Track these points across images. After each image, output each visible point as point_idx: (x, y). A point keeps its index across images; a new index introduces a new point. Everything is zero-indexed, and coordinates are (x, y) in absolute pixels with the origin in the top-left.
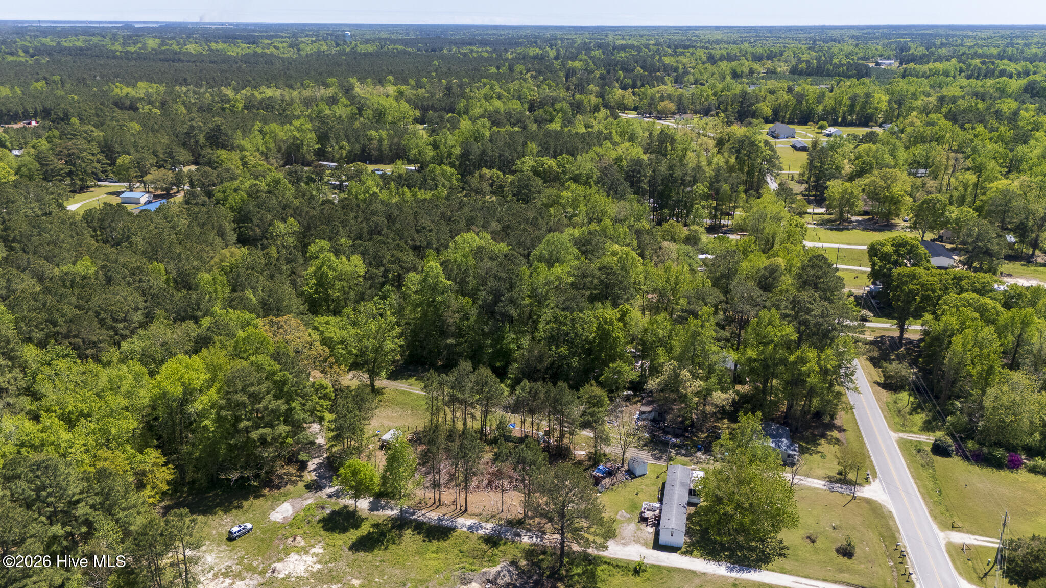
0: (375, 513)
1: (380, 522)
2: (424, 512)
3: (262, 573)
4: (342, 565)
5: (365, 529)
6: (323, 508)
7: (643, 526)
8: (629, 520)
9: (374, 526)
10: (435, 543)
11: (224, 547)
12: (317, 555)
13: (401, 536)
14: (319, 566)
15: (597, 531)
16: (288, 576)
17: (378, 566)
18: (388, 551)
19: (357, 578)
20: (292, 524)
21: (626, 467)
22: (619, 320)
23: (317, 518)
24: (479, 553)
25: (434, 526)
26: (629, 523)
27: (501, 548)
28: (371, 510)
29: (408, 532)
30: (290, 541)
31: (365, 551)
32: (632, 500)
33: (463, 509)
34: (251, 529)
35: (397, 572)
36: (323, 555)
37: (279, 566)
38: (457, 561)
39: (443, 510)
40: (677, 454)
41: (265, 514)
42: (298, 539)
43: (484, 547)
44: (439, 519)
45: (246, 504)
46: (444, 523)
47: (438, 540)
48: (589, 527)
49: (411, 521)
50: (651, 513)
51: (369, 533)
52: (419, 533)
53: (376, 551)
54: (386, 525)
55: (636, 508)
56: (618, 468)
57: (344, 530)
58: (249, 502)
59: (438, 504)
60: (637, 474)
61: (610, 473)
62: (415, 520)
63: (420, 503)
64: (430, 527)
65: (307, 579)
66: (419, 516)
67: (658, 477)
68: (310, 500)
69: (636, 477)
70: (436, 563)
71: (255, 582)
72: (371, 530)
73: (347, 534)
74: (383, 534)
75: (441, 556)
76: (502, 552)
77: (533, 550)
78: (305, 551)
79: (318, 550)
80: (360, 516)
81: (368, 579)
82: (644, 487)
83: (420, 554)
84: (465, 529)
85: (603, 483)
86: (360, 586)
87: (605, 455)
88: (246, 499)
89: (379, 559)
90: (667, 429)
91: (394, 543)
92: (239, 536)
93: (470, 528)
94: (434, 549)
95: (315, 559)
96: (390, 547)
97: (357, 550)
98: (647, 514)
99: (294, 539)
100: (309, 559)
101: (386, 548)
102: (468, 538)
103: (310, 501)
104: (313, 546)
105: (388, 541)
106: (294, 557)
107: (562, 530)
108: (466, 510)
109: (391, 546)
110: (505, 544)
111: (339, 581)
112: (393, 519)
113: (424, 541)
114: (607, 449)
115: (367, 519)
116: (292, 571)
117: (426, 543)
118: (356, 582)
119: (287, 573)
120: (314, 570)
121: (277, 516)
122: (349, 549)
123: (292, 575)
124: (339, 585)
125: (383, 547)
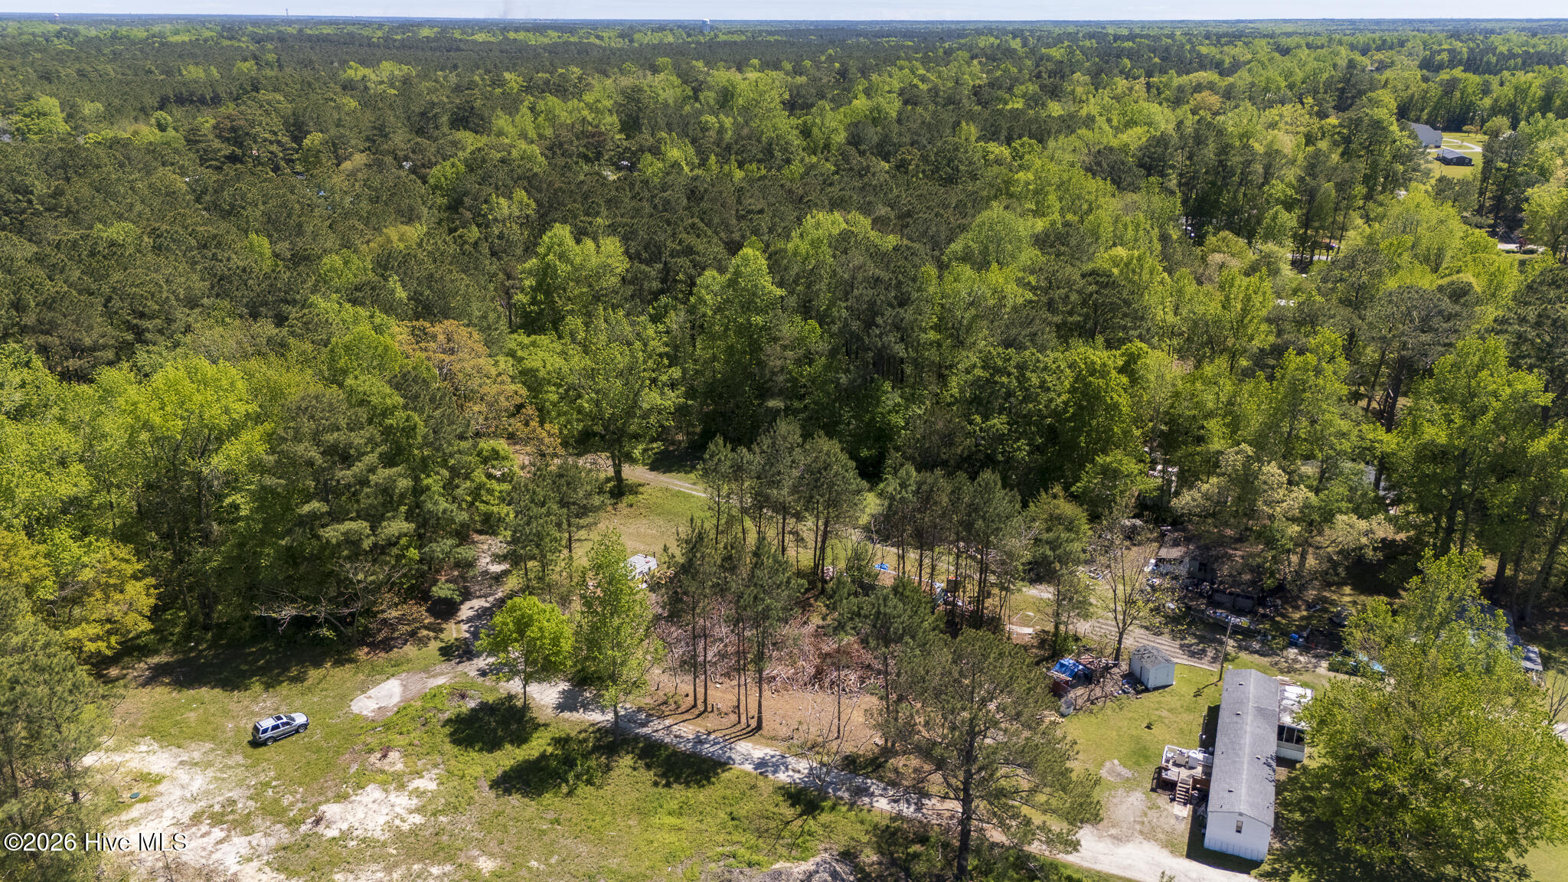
0: (567, 714)
1: (573, 734)
2: (667, 722)
3: (293, 823)
4: (466, 822)
5: (538, 746)
6: (463, 696)
7: (1162, 799)
8: (1130, 785)
9: (558, 741)
10: (679, 793)
11: (239, 758)
12: (419, 793)
13: (608, 769)
14: (418, 819)
15: (1054, 802)
16: (345, 835)
17: (543, 832)
18: (574, 800)
19: (492, 855)
20: (388, 724)
21: (1124, 667)
22: (1121, 371)
23: (447, 715)
24: (772, 824)
25: (683, 753)
26: (1129, 790)
27: (825, 817)
28: (561, 707)
29: (627, 760)
30: (374, 758)
31: (525, 794)
32: (1137, 740)
33: (753, 723)
34: (305, 726)
35: (583, 849)
36: (435, 796)
37: (331, 810)
38: (720, 838)
39: (711, 722)
40: (1240, 648)
41: (345, 698)
42: (394, 755)
43: (788, 812)
44: (699, 741)
45: (314, 674)
46: (707, 749)
47: (687, 784)
48: (1033, 791)
49: (637, 738)
50: (1184, 773)
51: (543, 756)
52: (648, 767)
53: (548, 797)
54: (585, 740)
55: (1147, 758)
56: (1107, 668)
57: (492, 745)
58: (322, 671)
59: (701, 709)
60: (1151, 685)
61: (1087, 677)
62: (647, 737)
63: (665, 703)
64: (675, 753)
65: (384, 845)
66: (655, 729)
67: (1197, 694)
68: (443, 677)
69: (1147, 690)
70: (672, 838)
71: (272, 842)
72: (550, 750)
73: (498, 754)
74: (569, 762)
75: (688, 822)
76: (824, 826)
77: (897, 830)
78: (399, 782)
79: (427, 783)
80: (532, 719)
81: (514, 860)
82: (1165, 713)
83: (642, 813)
84: (749, 767)
85: (1072, 695)
86: (496, 875)
87: (1077, 639)
88: (318, 664)
89: (551, 815)
90: (1217, 597)
91: (589, 782)
92: (275, 739)
93: (762, 764)
94: (674, 805)
95: (415, 801)
96: (579, 791)
97: (508, 791)
98: (1173, 774)
99: (385, 756)
100: (402, 802)
101: (570, 794)
102: (753, 787)
103: (441, 681)
104: (419, 774)
105: (578, 777)
106: (373, 792)
107: (966, 790)
108: (759, 727)
109: (583, 790)
110: (833, 808)
111: (450, 859)
112: (601, 731)
113: (656, 784)
114: (1082, 627)
115: (546, 725)
116: (357, 825)
117: (660, 789)
118: (486, 865)
119: (345, 827)
120: (405, 827)
121: (366, 705)
122: (491, 787)
123: (355, 833)
124: (448, 868)
125: (565, 789)
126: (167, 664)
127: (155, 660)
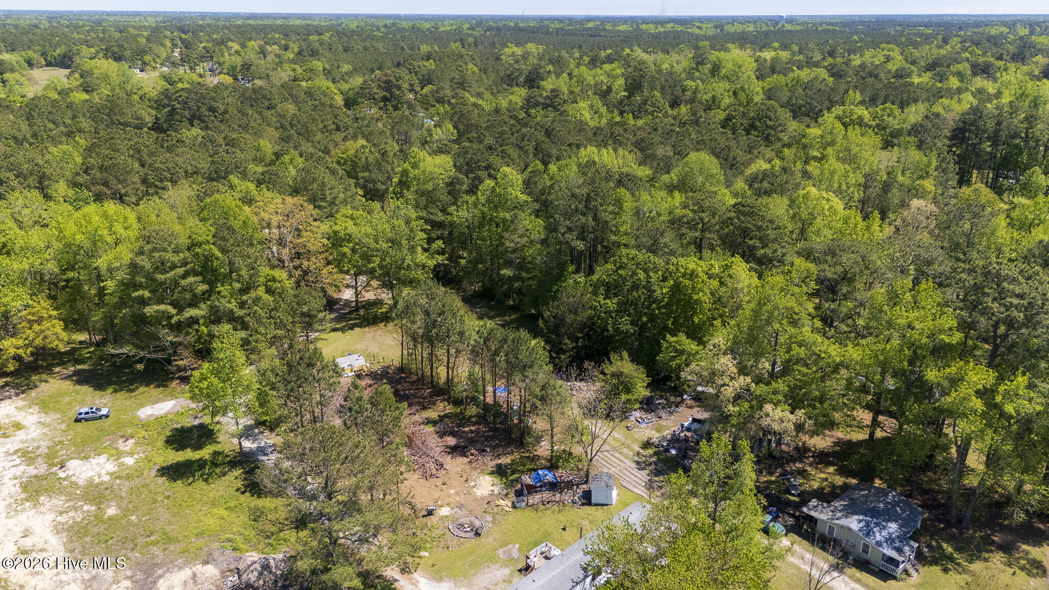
0: (234, 440)
1: (227, 451)
3: (51, 465)
4: (126, 486)
5: (203, 453)
6: (196, 418)
8: (508, 563)
9: (215, 453)
10: (245, 498)
11: (63, 426)
12: (123, 464)
13: (224, 474)
14: (107, 478)
16: (67, 478)
17: (156, 502)
18: (190, 488)
19: (120, 507)
20: (146, 424)
23: (178, 426)
28: (236, 435)
29: (237, 473)
30: (120, 441)
31: (169, 478)
32: (547, 535)
34: (107, 416)
35: (165, 516)
36: (129, 467)
37: (74, 463)
38: (237, 530)
41: (142, 405)
42: (131, 442)
45: (142, 389)
49: (255, 461)
51: (200, 460)
52: (244, 479)
53: (178, 483)
54: (228, 456)
57: (182, 447)
58: (147, 389)
60: (595, 501)
61: (557, 487)
62: (260, 462)
65: (78, 488)
66: (269, 458)
70: (214, 522)
71: (35, 472)
72: (206, 457)
73: (180, 453)
75: (231, 516)
78: (119, 456)
79: (129, 461)
80: (215, 438)
81: (126, 512)
83: (214, 504)
85: (534, 496)
86: (110, 518)
88: (147, 385)
89: (169, 493)
91: (206, 480)
92: (86, 420)
94: (235, 504)
95: (116, 468)
96: (196, 483)
97: (163, 475)
99: (127, 441)
100: (110, 466)
101: (190, 484)
104: (132, 455)
105: (204, 475)
106: (102, 459)
109: (200, 484)
111: (99, 504)
112: (242, 453)
113: (238, 490)
115: (219, 443)
116: (77, 475)
117: (238, 494)
118: (111, 511)
119: (71, 473)
120: (97, 480)
121: (146, 412)
122: (158, 470)
123: (73, 478)
124: (93, 508)
125: (191, 479)
126: (84, 370)
127: (79, 367)
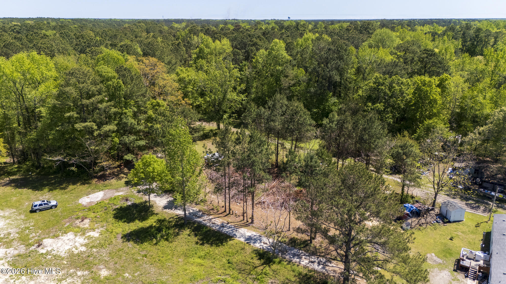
0: (167, 210)
1: (167, 219)
2: (211, 217)
3: (28, 245)
4: (104, 253)
5: (151, 221)
6: (127, 200)
7: (460, 276)
8: (441, 266)
9: (159, 221)
10: (207, 248)
11: (23, 217)
12: (89, 238)
13: (178, 234)
14: (83, 249)
15: (398, 268)
16: (48, 253)
17: (137, 260)
18: (157, 247)
19: (109, 269)
20: (90, 208)
21: (437, 210)
23: (117, 207)
24: (249, 267)
25: (214, 230)
26: (441, 269)
27: (274, 267)
28: (165, 207)
29: (187, 231)
30: (77, 222)
31: (136, 242)
32: (445, 245)
33: (250, 221)
34: (56, 206)
35: (153, 270)
36: (96, 239)
37: (47, 242)
38: (220, 272)
39: (231, 219)
40: (498, 207)
41: (79, 197)
42: (87, 221)
43: (257, 262)
44: (223, 226)
45: (71, 187)
46: (225, 230)
47: (211, 245)
48: (386, 261)
49: (195, 222)
50: (473, 263)
51: (151, 227)
52: (196, 235)
53: (146, 244)
54: (171, 222)
55: (451, 254)
56: (428, 210)
57: (130, 220)
58: (75, 186)
59: (228, 212)
60: (452, 219)
61: (417, 214)
62: (199, 223)
63: (213, 209)
64: (210, 230)
65: (63, 259)
66: (204, 220)
67: (477, 226)
68: (123, 192)
69: (449, 222)
70: (195, 269)
71: (16, 252)
72: (154, 224)
73: (132, 224)
74: (159, 230)
75: (207, 263)
76: (274, 271)
77: (311, 276)
78: (83, 232)
79: (95, 234)
80: (152, 211)
81: (118, 272)
82: (460, 234)
83: (186, 256)
84: (242, 240)
85: (410, 221)
86: (107, 278)
88: (74, 184)
89: (143, 253)
91: (167, 240)
92: (40, 210)
93: (249, 239)
94: (202, 254)
95: (86, 241)
96: (161, 243)
97: (128, 240)
98: (466, 263)
99: (82, 221)
100: (80, 240)
101: (156, 244)
102: (243, 249)
103: (120, 193)
104: (93, 230)
105: (162, 237)
106: (70, 235)
108: (252, 222)
109: (163, 243)
110: (280, 262)
111: (89, 269)
112: (180, 218)
113: (197, 243)
114: (415, 192)
115: (157, 214)
116: (55, 249)
117: (198, 246)
118: (104, 273)
119: (49, 249)
120: (76, 252)
121: (85, 201)
122: (122, 238)
123: (53, 252)
124: (86, 273)
125: (155, 241)
126: (17, 179)
127: (12, 178)
